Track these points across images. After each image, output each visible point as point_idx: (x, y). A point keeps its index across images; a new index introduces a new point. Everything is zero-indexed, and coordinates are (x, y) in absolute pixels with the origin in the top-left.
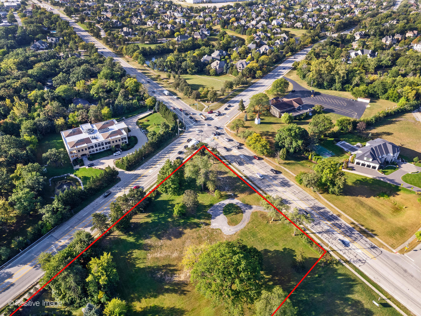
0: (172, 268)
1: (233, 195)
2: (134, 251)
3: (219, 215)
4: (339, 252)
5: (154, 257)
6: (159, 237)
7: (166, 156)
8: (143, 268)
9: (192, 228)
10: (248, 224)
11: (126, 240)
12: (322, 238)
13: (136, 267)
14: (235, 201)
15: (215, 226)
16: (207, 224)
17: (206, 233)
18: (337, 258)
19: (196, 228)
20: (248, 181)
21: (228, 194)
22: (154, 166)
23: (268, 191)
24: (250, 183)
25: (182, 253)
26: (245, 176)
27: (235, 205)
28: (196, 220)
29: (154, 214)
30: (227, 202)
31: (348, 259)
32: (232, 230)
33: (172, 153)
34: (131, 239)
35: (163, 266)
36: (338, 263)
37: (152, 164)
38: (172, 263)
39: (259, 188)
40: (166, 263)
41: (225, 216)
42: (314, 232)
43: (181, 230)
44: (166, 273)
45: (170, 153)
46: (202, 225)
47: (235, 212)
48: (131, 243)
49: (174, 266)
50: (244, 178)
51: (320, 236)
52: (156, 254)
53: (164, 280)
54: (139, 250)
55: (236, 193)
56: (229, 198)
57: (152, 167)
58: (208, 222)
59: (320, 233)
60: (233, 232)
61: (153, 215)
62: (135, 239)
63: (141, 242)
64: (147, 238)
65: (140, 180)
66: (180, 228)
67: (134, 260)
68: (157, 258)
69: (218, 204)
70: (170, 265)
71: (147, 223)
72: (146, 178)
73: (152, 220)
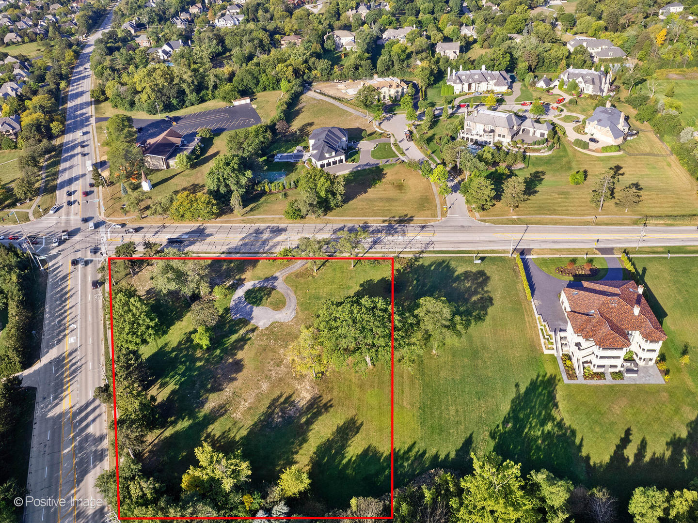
0: (282, 400)
1: (235, 282)
2: (209, 430)
3: (252, 311)
4: (405, 250)
5: (245, 411)
6: (217, 388)
7: (67, 308)
8: (249, 433)
9: (242, 348)
10: (296, 293)
11: (177, 433)
12: (378, 250)
13: (238, 441)
14: (248, 285)
15: (264, 324)
16: (253, 330)
17: (265, 338)
18: (411, 256)
19: (245, 344)
20: (233, 256)
21: (228, 285)
22: (67, 332)
23: (270, 249)
24: (238, 256)
25: (270, 377)
26: (223, 253)
27: (254, 288)
28: (234, 337)
29: (166, 377)
30: (240, 292)
31: (419, 250)
32: (289, 312)
33: (71, 296)
34: (183, 424)
35: (269, 407)
36: (417, 259)
37: (57, 332)
38: (274, 396)
39: (258, 253)
40: (267, 403)
41: (260, 307)
42: (365, 250)
43: (231, 360)
44: (282, 410)
45: (66, 300)
46: (248, 336)
47: (265, 295)
48: (190, 427)
49: (281, 396)
50: (223, 256)
51: (374, 250)
52: (241, 407)
53: (290, 417)
54: (213, 423)
55: (237, 277)
56: (237, 288)
57: (65, 335)
58: (249, 327)
59: (371, 248)
60: (292, 312)
61: (168, 379)
62: (189, 419)
63: (201, 415)
64: (202, 404)
65: (74, 361)
66: (228, 360)
67: (224, 438)
68: (249, 409)
69: (232, 303)
70: (275, 400)
71: (173, 392)
72: (78, 353)
73: (176, 384)
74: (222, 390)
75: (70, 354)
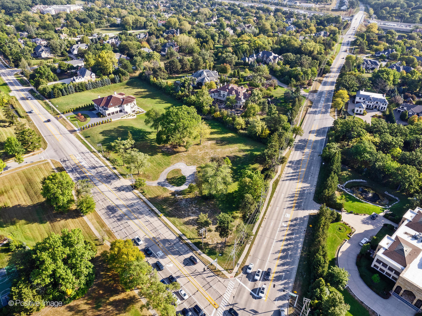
1: (176, 195)
3: (190, 175)
10: (163, 172)
14: (174, 189)
15: (192, 168)
17: (200, 163)
20: (157, 211)
21: (182, 196)
22: (290, 223)
24: (154, 208)
27: (174, 186)
30: (183, 188)
32: (177, 166)
33: (279, 252)
35: (225, 145)
39: (144, 202)
41: (184, 175)
42: (106, 168)
47: (175, 179)
53: (221, 141)
54: (247, 149)
55: (173, 197)
56: (181, 191)
57: (292, 221)
62: (254, 153)
63: (249, 152)
64: (246, 155)
65: (291, 202)
68: (231, 148)
70: (221, 145)
71: (253, 164)
72: (287, 206)
73: (250, 166)
74: (235, 156)
75: (291, 207)
